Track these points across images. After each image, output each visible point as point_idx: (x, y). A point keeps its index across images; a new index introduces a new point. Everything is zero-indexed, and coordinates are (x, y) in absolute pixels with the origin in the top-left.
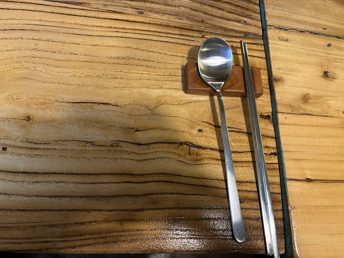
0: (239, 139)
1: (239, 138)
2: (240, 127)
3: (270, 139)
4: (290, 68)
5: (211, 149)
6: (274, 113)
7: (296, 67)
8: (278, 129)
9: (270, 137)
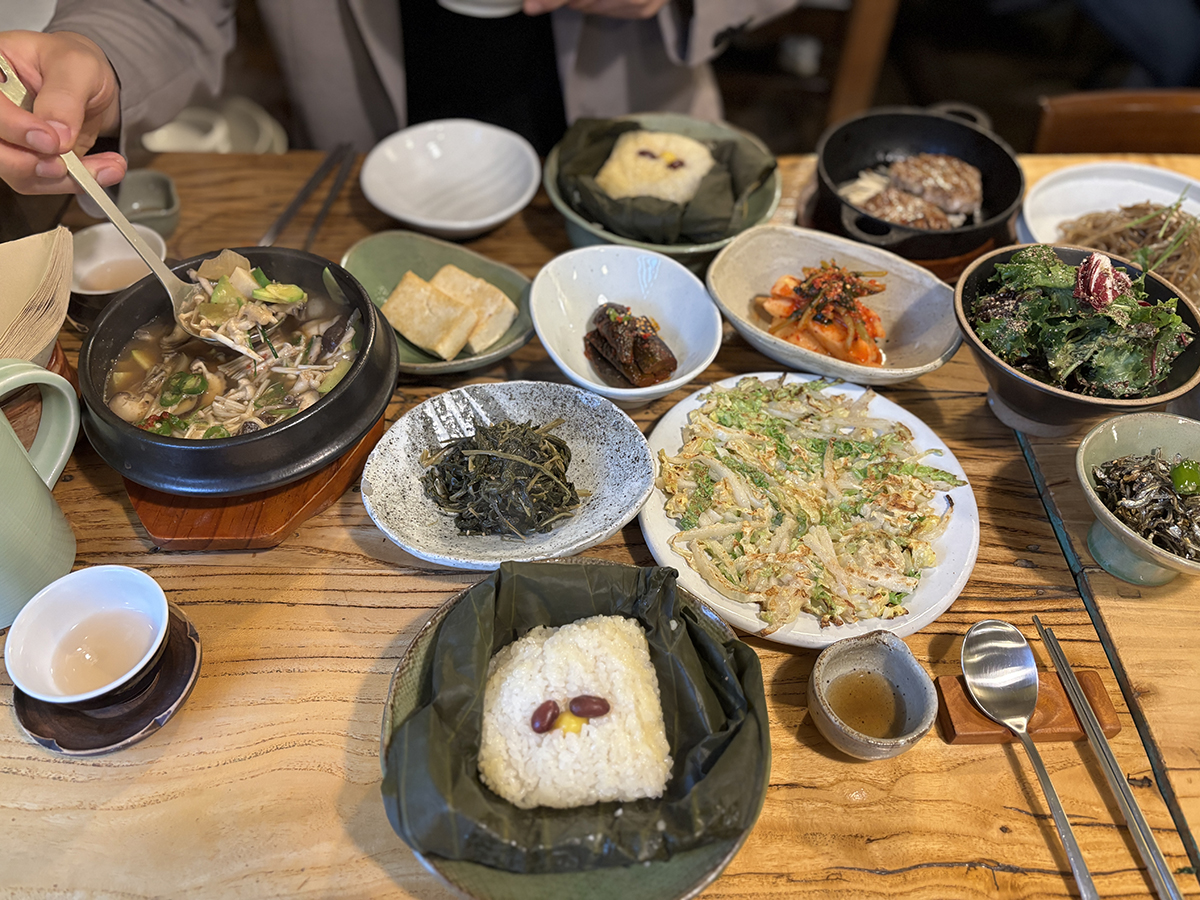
0: (1096, 842)
1: (1096, 840)
2: (1090, 813)
3: (1165, 834)
4: (1167, 661)
5: (1040, 871)
6: (1157, 771)
7: (1177, 658)
8: (1179, 809)
9: (1164, 830)
